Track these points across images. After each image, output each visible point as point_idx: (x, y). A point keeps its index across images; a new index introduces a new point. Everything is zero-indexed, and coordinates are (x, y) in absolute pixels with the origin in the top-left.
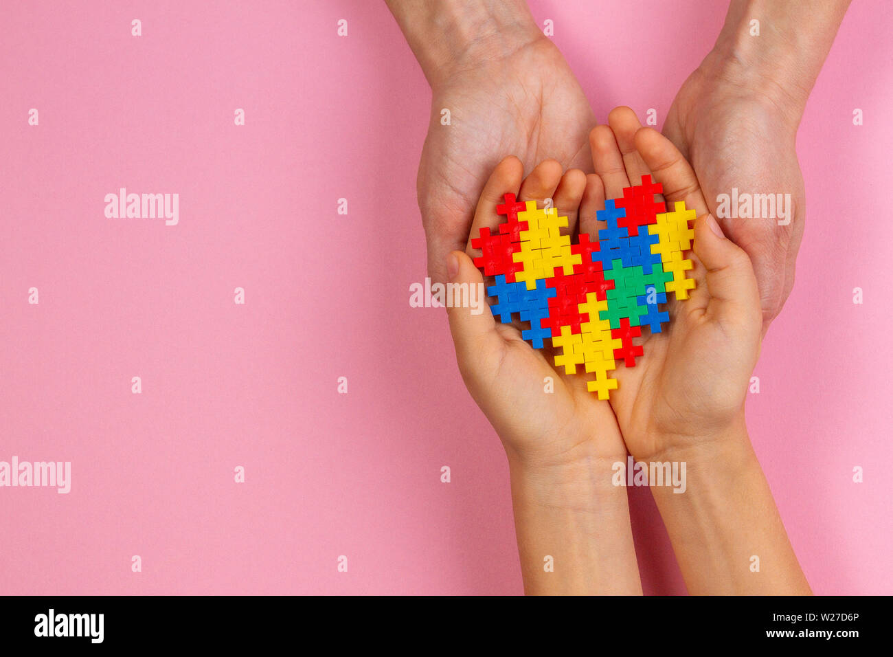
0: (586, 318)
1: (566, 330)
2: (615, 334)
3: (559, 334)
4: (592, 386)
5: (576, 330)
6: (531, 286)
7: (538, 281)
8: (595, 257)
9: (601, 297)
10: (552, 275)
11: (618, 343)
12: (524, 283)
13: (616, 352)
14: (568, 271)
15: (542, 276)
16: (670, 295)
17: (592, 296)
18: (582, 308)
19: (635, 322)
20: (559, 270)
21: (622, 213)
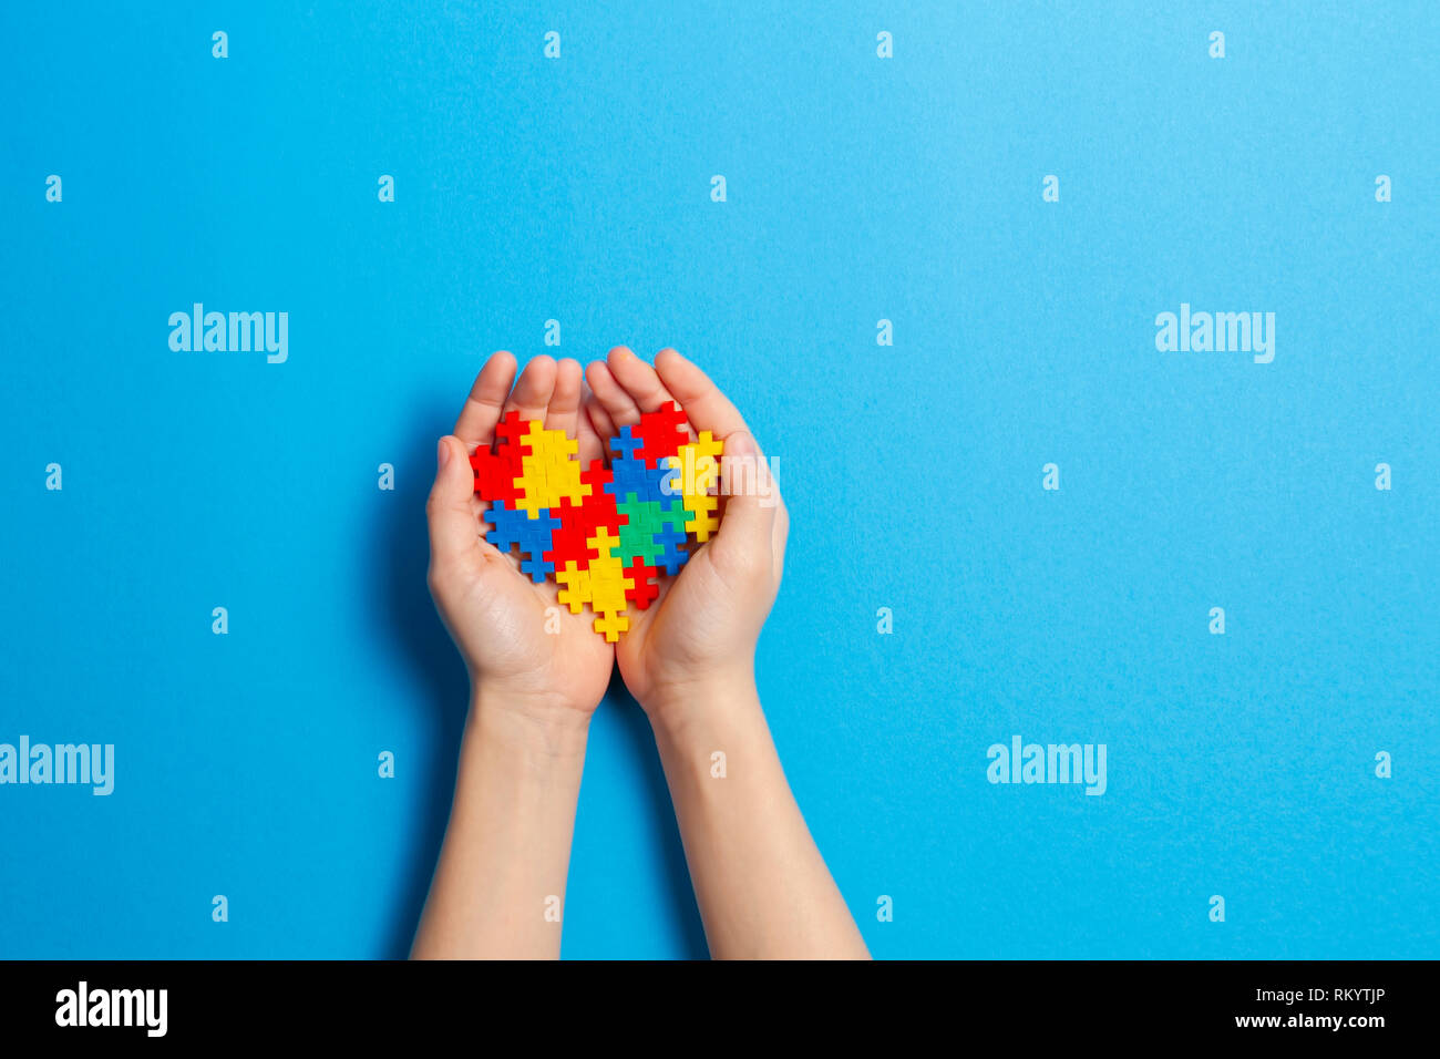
0: (595, 554)
1: (571, 565)
2: (627, 573)
3: (564, 569)
4: (601, 625)
5: (583, 566)
6: (533, 515)
7: (541, 511)
8: (608, 488)
9: (613, 532)
10: (557, 504)
11: (631, 584)
12: (525, 512)
13: (628, 592)
14: (577, 502)
15: (546, 506)
16: (692, 536)
17: (602, 531)
18: (591, 543)
19: (649, 562)
20: (565, 501)
21: (640, 443)
